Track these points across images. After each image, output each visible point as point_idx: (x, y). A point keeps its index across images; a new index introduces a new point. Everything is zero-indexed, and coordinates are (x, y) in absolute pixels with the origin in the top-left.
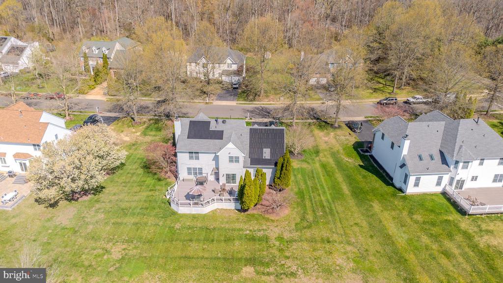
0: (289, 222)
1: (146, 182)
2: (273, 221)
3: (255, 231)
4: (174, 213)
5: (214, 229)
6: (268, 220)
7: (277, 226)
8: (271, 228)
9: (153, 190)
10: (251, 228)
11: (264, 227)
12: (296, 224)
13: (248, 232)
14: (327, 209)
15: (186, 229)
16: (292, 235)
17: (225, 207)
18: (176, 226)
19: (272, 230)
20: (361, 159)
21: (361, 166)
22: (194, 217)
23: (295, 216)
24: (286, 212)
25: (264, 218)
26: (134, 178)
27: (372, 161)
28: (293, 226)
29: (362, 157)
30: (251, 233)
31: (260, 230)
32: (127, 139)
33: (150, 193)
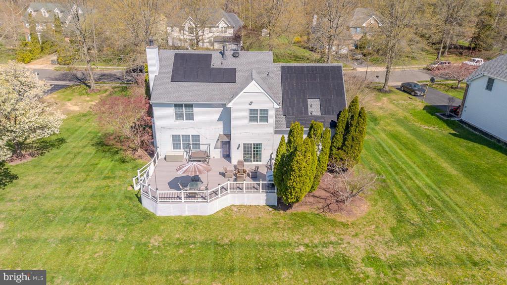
0: (377, 227)
2: (344, 225)
3: (316, 246)
4: (148, 216)
5: (232, 244)
6: (334, 223)
7: (356, 235)
8: (347, 238)
10: (307, 241)
11: (333, 238)
12: (393, 230)
13: (302, 249)
16: (394, 253)
17: (246, 203)
19: (349, 243)
21: (453, 134)
22: (189, 222)
23: (384, 215)
24: (363, 208)
25: (325, 220)
27: (467, 128)
28: (389, 235)
29: (450, 124)
30: (308, 251)
31: (325, 245)
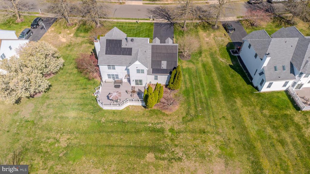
0: (178, 117)
1: (80, 81)
2: (167, 115)
3: (155, 124)
4: (101, 109)
5: (128, 122)
6: (164, 114)
7: (170, 119)
8: (166, 121)
9: (85, 88)
10: (153, 122)
11: (162, 121)
12: (183, 118)
13: (150, 125)
14: (205, 105)
15: (109, 122)
16: (180, 127)
18: (102, 120)
19: (166, 123)
20: (231, 59)
21: (230, 66)
22: (114, 112)
23: (182, 111)
24: (176, 108)
25: (161, 113)
26: (72, 77)
27: (239, 61)
28: (181, 120)
29: (233, 58)
30: (152, 126)
31: (158, 123)
32: (64, 40)
33: (83, 91)
